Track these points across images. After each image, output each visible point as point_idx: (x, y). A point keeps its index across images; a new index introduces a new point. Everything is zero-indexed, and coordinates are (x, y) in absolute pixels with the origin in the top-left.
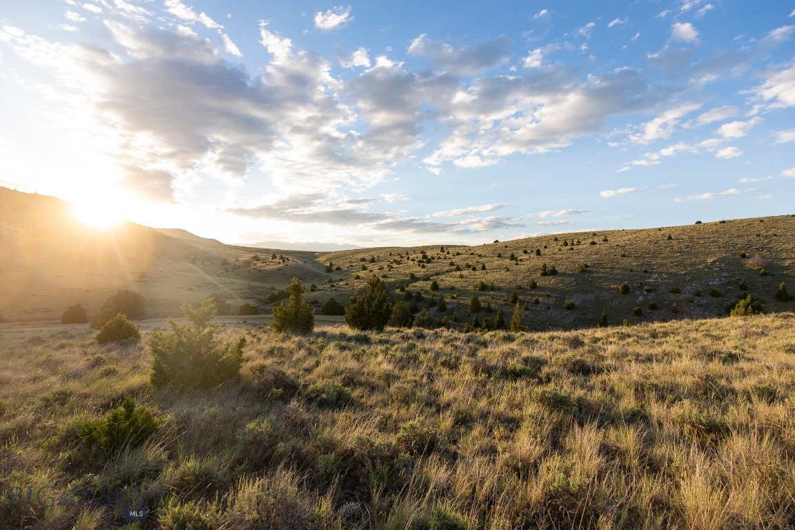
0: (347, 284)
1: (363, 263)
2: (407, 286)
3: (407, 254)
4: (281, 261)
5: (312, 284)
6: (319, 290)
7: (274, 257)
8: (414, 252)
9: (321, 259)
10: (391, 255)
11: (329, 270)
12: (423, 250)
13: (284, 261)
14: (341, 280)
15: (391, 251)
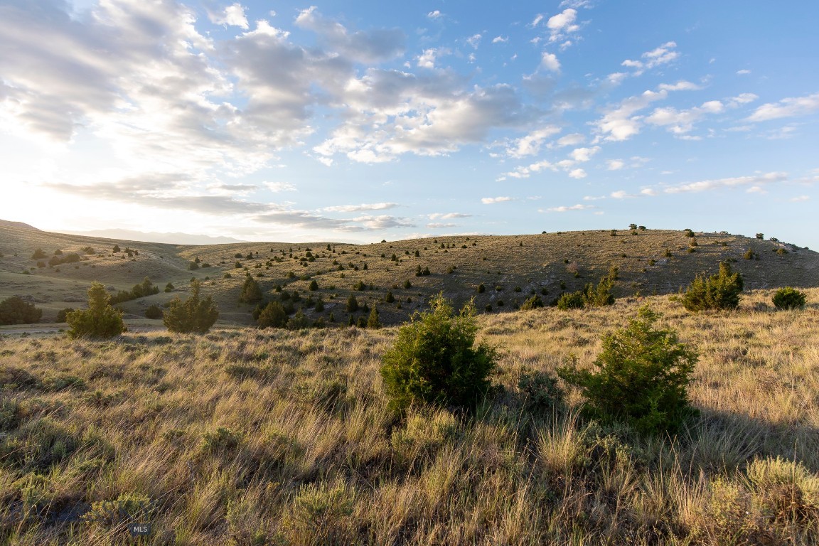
0: (213, 284)
1: (238, 259)
3: (291, 250)
4: (126, 255)
5: (167, 284)
6: (176, 290)
7: (117, 249)
8: (299, 249)
9: (185, 254)
10: (272, 251)
11: (194, 267)
12: (308, 247)
13: (130, 255)
14: (207, 279)
15: (272, 247)
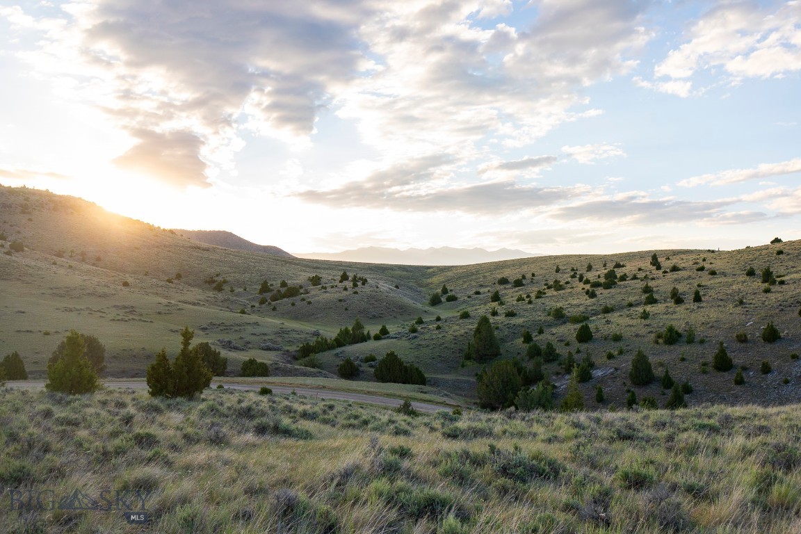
2: (541, 332)
3: (590, 268)
7: (344, 277)
9: (435, 281)
10: (558, 270)
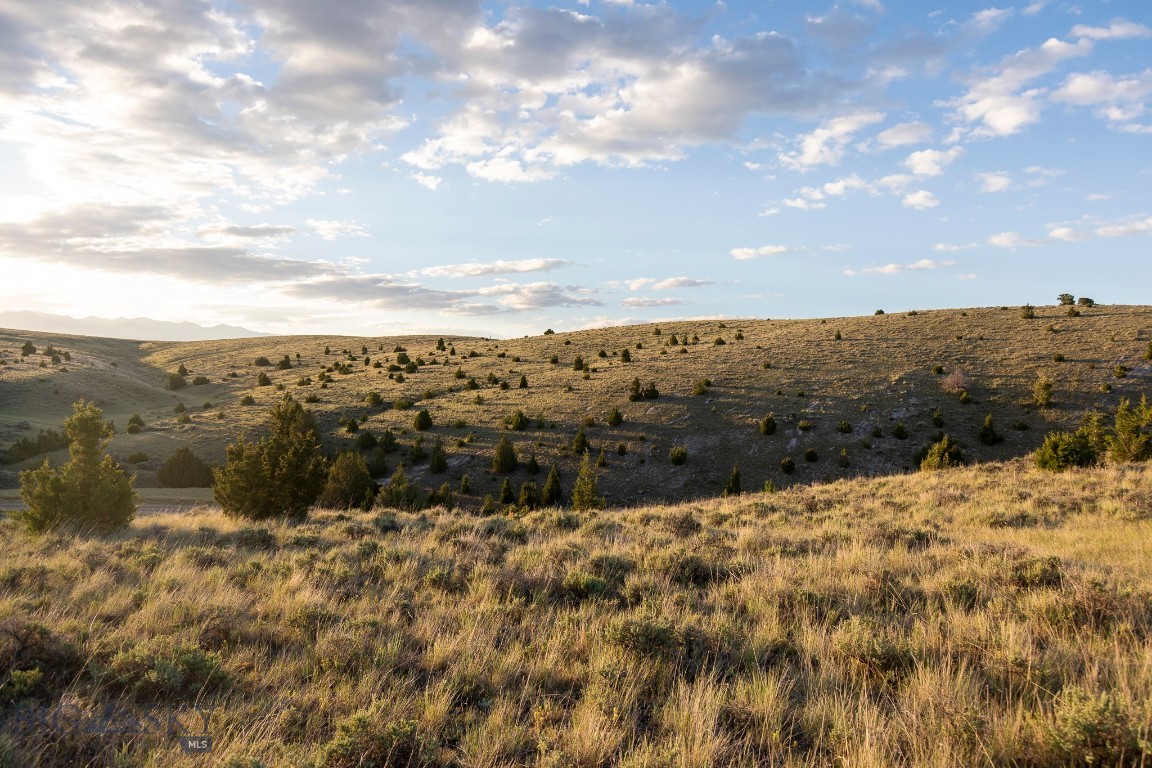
0: (221, 416)
1: (263, 369)
2: (364, 420)
3: (365, 351)
4: (48, 359)
5: (132, 416)
6: (151, 429)
7: (29, 349)
8: (381, 349)
9: (158, 359)
10: (327, 352)
11: (177, 383)
12: (399, 346)
13: (56, 361)
14: (207, 407)
15: (327, 345)
